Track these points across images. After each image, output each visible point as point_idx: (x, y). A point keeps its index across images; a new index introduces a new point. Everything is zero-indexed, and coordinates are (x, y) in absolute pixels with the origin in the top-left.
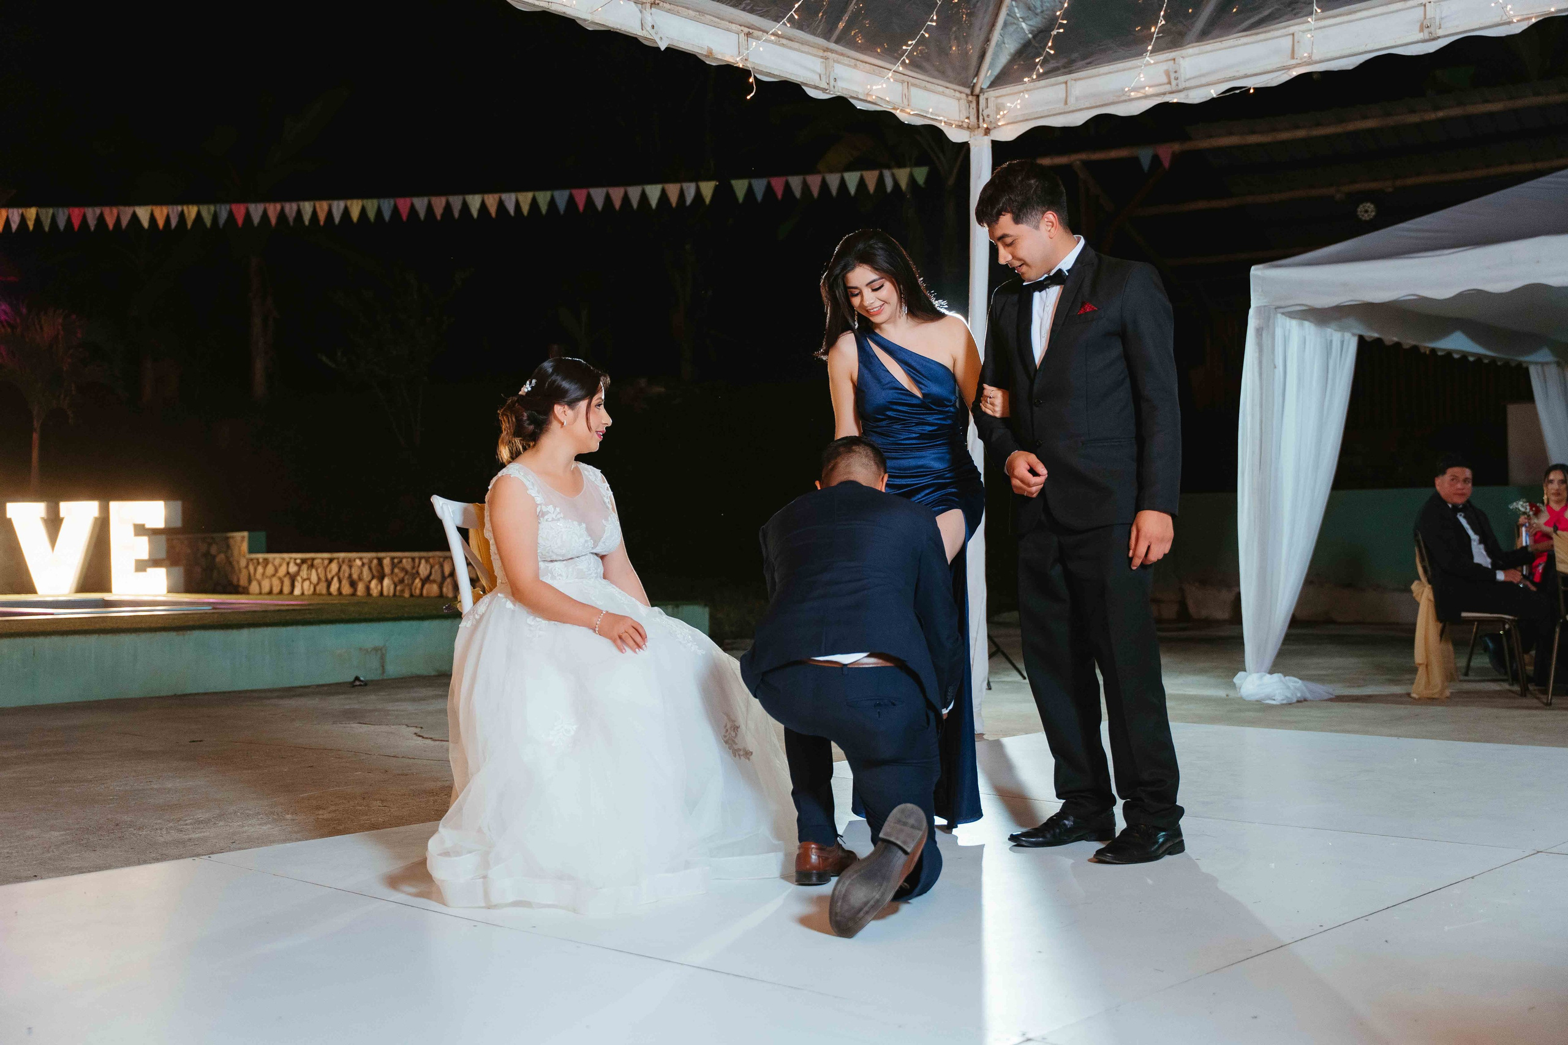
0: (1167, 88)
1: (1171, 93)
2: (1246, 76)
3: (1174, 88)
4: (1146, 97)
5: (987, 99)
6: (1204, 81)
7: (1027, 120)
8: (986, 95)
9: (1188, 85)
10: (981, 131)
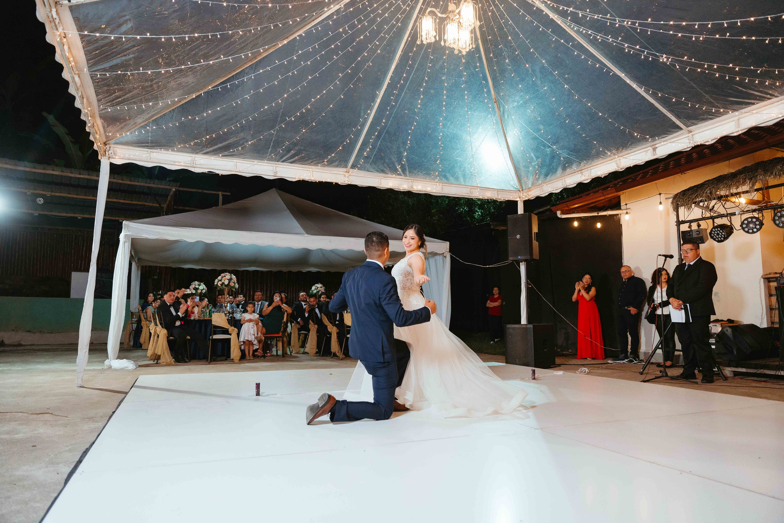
0: (189, 165)
1: (191, 167)
2: (218, 170)
3: (192, 166)
4: (181, 166)
5: (110, 147)
6: (203, 166)
7: (129, 159)
8: (110, 145)
9: (196, 166)
10: (107, 157)
